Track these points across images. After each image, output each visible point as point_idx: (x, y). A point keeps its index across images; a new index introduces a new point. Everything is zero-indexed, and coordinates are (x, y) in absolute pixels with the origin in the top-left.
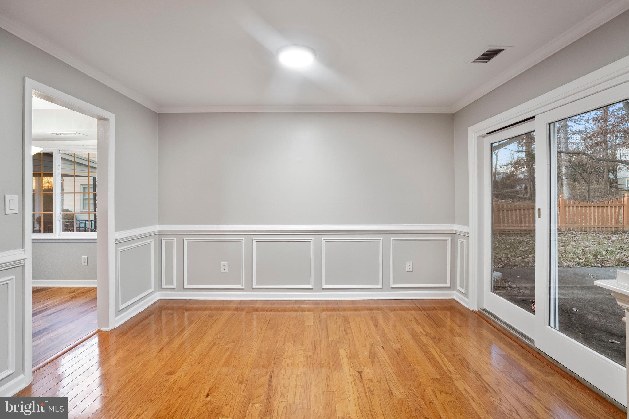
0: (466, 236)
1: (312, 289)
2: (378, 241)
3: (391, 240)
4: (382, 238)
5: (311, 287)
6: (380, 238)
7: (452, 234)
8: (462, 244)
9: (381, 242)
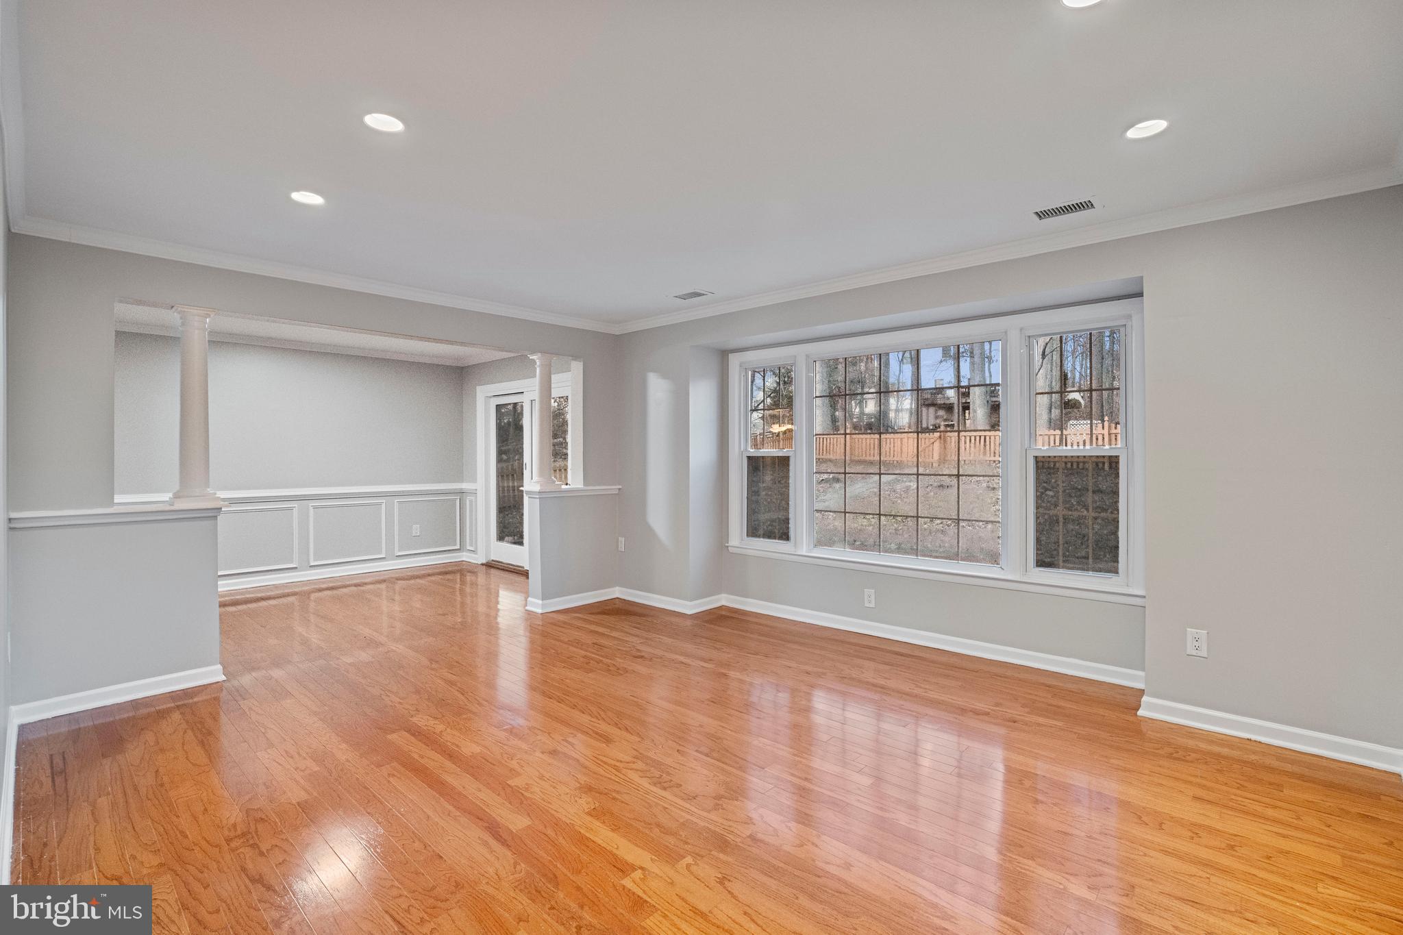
0: (474, 493)
1: (296, 568)
2: (380, 504)
3: (396, 503)
4: (384, 501)
5: (295, 566)
6: (383, 500)
7: (461, 493)
8: (471, 501)
9: (384, 505)
